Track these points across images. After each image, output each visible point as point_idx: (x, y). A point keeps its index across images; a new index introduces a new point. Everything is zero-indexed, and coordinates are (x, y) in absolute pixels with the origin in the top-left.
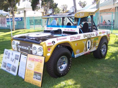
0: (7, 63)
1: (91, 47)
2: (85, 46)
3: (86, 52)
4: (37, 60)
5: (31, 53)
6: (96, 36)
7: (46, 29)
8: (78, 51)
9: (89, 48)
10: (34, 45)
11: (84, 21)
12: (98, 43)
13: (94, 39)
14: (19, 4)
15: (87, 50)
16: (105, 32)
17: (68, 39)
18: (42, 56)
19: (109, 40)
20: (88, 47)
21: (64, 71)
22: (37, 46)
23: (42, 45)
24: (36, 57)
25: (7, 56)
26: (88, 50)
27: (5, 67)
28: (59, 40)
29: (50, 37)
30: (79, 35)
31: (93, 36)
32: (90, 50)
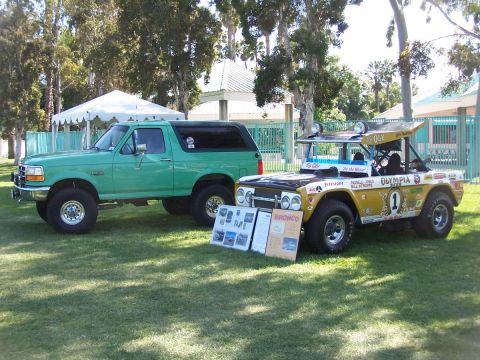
0: (225, 231)
1: (401, 206)
2: (384, 203)
3: (388, 217)
4: (290, 218)
5: (279, 207)
6: (414, 184)
7: (305, 167)
8: (368, 211)
9: (395, 207)
10: (284, 194)
11: (394, 149)
12: (421, 200)
13: (408, 190)
14: (207, 77)
15: (390, 212)
16: (444, 176)
17: (346, 184)
18: (300, 210)
19: (459, 196)
20: (392, 205)
21: (338, 244)
22: (291, 195)
23: (298, 193)
24: (288, 213)
25: (225, 218)
26: (394, 212)
27: (220, 239)
28: (330, 185)
29: (311, 181)
30: (370, 178)
31: (408, 184)
32: (398, 212)
